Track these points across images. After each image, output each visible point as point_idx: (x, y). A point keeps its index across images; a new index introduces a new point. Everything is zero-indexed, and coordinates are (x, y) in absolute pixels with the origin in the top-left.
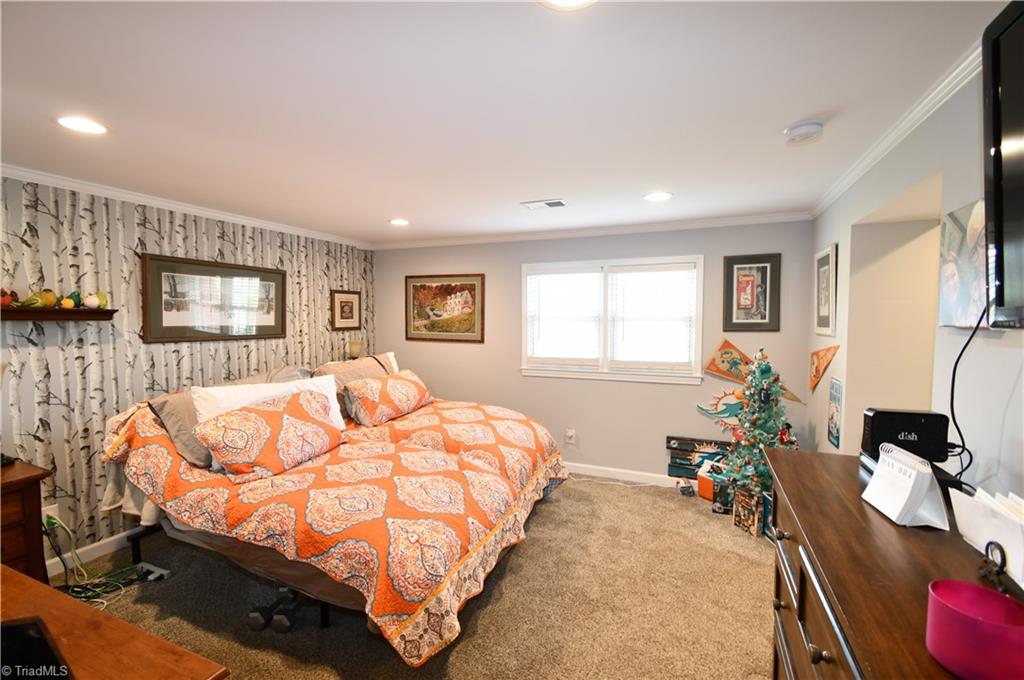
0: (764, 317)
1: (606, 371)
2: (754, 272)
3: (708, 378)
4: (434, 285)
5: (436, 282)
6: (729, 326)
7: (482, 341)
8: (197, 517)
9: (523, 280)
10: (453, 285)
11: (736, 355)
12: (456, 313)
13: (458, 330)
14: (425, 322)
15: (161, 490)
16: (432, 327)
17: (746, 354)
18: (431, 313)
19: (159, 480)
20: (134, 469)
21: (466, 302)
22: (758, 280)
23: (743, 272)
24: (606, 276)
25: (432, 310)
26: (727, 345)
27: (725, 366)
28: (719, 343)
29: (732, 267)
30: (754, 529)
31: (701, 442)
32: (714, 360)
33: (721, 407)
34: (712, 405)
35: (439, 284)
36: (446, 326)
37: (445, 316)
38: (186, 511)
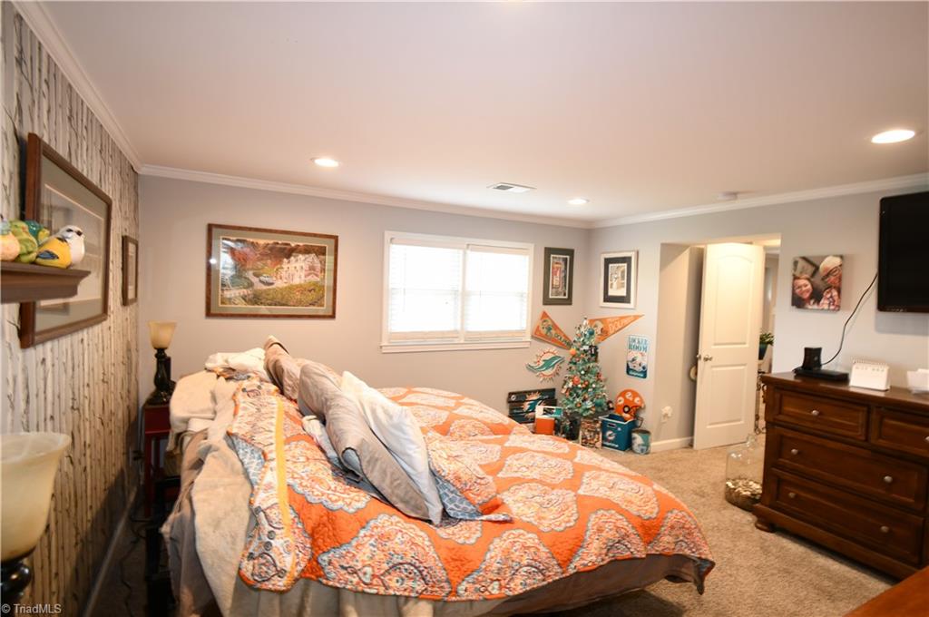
0: (565, 295)
1: (462, 342)
2: (561, 261)
3: (533, 341)
4: (262, 242)
5: (265, 239)
6: (547, 301)
7: (333, 316)
8: (512, 579)
9: (386, 249)
10: (293, 245)
11: (550, 323)
12: (297, 281)
13: (300, 303)
14: (244, 291)
15: (442, 574)
16: (256, 299)
17: (556, 322)
18: (255, 280)
19: (430, 563)
20: (368, 570)
21: (312, 268)
22: (563, 268)
23: (556, 261)
24: (465, 253)
25: (257, 275)
26: (545, 315)
27: (544, 332)
28: (540, 314)
29: (549, 257)
30: (599, 444)
31: (529, 393)
32: (538, 327)
33: (542, 363)
34: (535, 363)
35: (271, 242)
36: (280, 299)
37: (279, 284)
38: (492, 581)
